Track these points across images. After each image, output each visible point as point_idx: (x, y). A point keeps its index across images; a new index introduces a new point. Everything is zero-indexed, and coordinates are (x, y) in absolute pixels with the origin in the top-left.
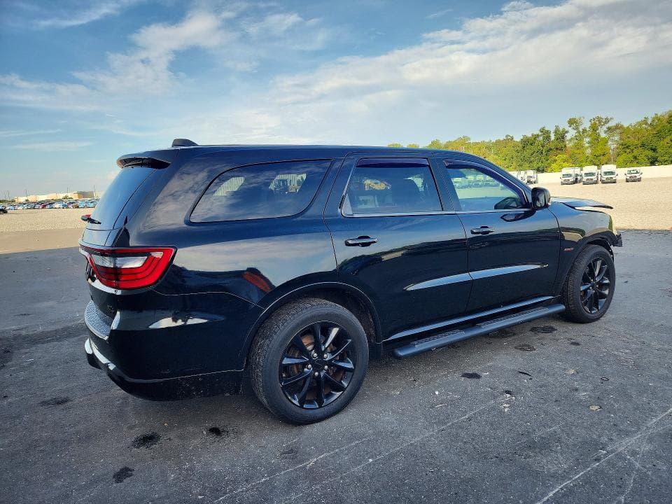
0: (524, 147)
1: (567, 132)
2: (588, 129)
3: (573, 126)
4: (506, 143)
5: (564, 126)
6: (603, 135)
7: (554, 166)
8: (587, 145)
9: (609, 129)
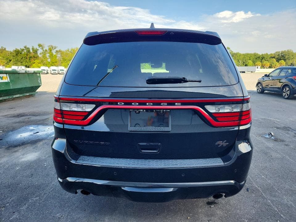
0: (17, 55)
1: (38, 50)
2: (48, 50)
3: (40, 48)
4: (2, 51)
5: (36, 47)
6: (54, 54)
7: (34, 65)
8: (48, 57)
9: (57, 51)
